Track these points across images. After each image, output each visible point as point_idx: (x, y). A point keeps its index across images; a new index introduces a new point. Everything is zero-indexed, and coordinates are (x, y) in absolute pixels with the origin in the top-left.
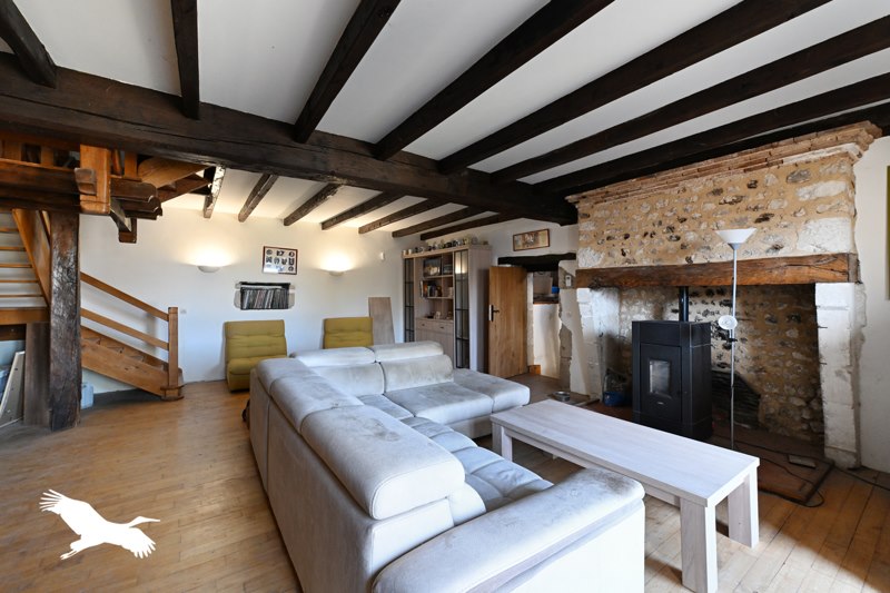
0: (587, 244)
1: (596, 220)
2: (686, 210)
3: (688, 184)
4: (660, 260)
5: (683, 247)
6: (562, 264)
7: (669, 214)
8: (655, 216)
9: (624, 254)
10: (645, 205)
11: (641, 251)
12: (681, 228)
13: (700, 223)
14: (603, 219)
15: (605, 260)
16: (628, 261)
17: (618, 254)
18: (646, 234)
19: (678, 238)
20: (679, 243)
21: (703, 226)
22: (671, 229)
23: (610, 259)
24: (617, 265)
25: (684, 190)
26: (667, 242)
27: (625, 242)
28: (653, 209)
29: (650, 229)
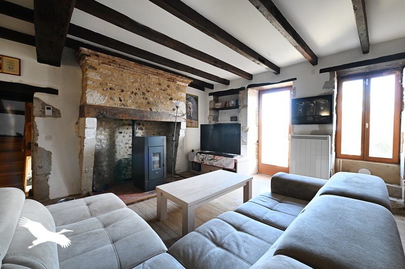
0: (94, 88)
1: (101, 74)
2: (149, 87)
3: (151, 76)
4: (139, 107)
5: (148, 103)
6: (36, 95)
7: (143, 87)
8: (136, 85)
9: (121, 101)
10: (131, 77)
11: (130, 101)
12: (148, 95)
13: (154, 95)
14: (107, 76)
15: (108, 102)
16: (123, 105)
17: (117, 100)
18: (132, 93)
19: (146, 99)
20: (147, 101)
21: (155, 96)
22: (144, 94)
23: (111, 101)
24: (116, 106)
25: (149, 78)
26: (142, 100)
27: (121, 93)
28: (136, 81)
29: (135, 91)
